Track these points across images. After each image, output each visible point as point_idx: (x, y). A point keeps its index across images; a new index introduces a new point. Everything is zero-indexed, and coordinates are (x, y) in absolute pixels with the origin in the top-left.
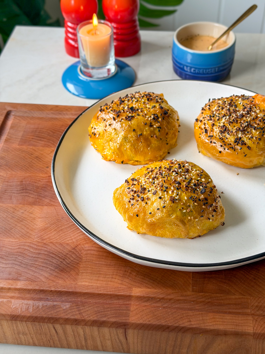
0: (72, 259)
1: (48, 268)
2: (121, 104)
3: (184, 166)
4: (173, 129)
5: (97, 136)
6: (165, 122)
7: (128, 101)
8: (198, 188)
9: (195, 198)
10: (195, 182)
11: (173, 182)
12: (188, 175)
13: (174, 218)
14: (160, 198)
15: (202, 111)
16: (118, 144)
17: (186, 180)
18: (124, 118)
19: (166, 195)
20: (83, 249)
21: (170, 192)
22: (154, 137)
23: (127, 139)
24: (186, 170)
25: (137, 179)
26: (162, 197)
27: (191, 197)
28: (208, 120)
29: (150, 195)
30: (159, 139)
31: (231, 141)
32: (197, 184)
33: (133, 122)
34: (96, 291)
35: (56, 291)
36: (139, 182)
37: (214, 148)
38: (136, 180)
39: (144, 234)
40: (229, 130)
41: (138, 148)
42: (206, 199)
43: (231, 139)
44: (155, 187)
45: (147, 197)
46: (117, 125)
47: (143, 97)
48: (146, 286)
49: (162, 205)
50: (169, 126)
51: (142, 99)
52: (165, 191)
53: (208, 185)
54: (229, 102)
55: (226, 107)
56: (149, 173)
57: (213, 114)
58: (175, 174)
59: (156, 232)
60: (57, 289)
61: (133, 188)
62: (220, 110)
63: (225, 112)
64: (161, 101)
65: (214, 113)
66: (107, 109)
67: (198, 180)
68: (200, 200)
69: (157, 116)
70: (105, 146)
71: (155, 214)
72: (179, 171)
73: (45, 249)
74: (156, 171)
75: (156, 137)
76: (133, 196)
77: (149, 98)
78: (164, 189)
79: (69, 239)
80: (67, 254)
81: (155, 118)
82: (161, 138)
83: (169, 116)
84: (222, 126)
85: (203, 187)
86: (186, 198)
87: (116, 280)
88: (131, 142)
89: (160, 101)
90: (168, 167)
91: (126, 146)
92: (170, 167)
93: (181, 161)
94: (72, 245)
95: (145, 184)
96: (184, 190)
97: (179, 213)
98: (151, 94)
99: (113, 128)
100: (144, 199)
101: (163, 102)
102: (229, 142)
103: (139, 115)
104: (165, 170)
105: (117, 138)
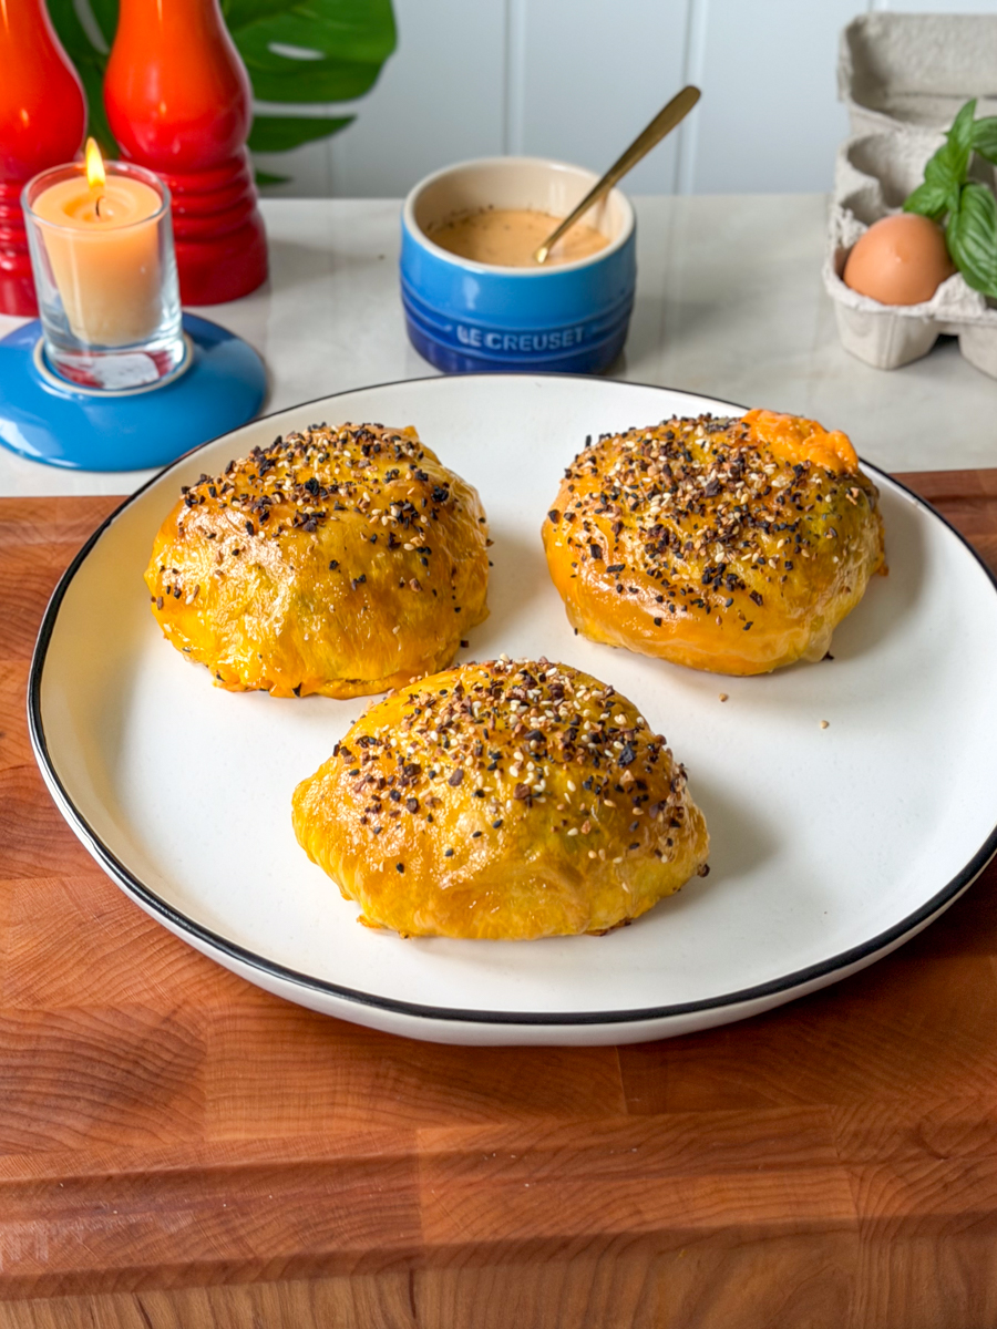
0: (167, 1057)
1: (78, 1099)
2: (264, 473)
3: (543, 678)
4: (470, 555)
5: (190, 599)
6: (441, 530)
7: (291, 459)
8: (609, 749)
9: (602, 784)
10: (592, 727)
11: (517, 735)
12: (564, 706)
13: (538, 861)
14: (480, 794)
15: (569, 482)
16: (277, 620)
17: (559, 724)
18: (289, 522)
19: (499, 784)
20: (204, 1018)
21: (513, 771)
22: (409, 586)
23: (312, 601)
24: (555, 691)
25: (381, 736)
26: (487, 789)
27: (590, 783)
28: (599, 512)
29: (438, 788)
30: (428, 592)
31: (691, 579)
32: (601, 736)
33: (327, 534)
34: (280, 1157)
35: (127, 1177)
36: (388, 747)
37: (635, 611)
38: (377, 743)
39: (428, 936)
40: (678, 541)
41: (354, 632)
42: (640, 784)
43: (689, 572)
44: (456, 757)
45: (428, 798)
46: (265, 552)
47: (345, 441)
48: (461, 1116)
49: (489, 819)
50: (457, 545)
51: (341, 451)
52: (493, 768)
53: (638, 736)
54: (663, 443)
55: (655, 460)
56: (419, 712)
57: (614, 489)
58: (518, 706)
59: (475, 922)
60: (130, 1170)
61: (371, 769)
62: (637, 473)
63: (656, 477)
64: (415, 454)
65: (617, 484)
66: (214, 494)
67: (602, 723)
68: (620, 789)
69: (412, 508)
70: (226, 635)
71: (468, 855)
72: (531, 696)
73: (55, 1033)
74: (445, 702)
75: (418, 585)
76: (378, 799)
77: (368, 443)
78: (490, 761)
79: (140, 988)
80: (145, 1041)
81: (405, 515)
82: (436, 587)
83: (452, 507)
84: (651, 529)
85: (622, 742)
86: (571, 786)
87: (349, 1111)
88: (326, 608)
89: (410, 452)
90: (486, 683)
91: (309, 628)
92: (494, 684)
93: (527, 661)
94: (156, 1010)
95: (416, 753)
96: (560, 758)
97: (553, 841)
98: (374, 430)
99: (252, 562)
100: (420, 803)
101: (421, 456)
102: (684, 585)
103: (342, 509)
104: (479, 694)
105: (272, 599)
